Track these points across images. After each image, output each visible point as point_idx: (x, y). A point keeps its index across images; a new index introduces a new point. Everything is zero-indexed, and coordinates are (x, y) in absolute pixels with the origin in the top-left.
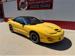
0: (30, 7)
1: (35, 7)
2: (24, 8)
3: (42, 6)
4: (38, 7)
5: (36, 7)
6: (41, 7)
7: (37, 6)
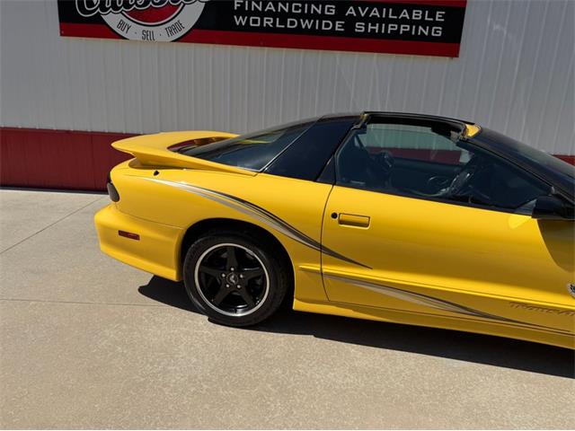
0: (241, 13)
1: (291, 24)
2: (150, 16)
3: (374, 20)
4: (326, 26)
5: (306, 24)
6: (360, 27)
7: (315, 16)
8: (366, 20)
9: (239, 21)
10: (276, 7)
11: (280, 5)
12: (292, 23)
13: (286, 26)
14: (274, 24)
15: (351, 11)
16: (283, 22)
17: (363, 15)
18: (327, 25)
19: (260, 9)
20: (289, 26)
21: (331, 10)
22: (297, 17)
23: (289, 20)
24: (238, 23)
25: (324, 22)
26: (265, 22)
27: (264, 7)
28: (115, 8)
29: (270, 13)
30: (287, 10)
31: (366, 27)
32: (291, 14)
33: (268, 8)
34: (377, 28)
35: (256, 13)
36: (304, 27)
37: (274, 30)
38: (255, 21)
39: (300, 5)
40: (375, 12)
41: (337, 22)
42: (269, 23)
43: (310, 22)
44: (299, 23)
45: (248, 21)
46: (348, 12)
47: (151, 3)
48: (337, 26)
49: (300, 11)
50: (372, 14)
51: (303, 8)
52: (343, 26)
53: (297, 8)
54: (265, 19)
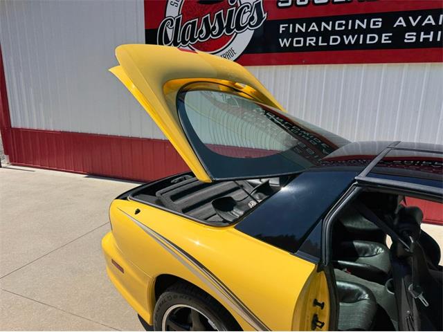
0: (287, 34)
3: (428, 29)
5: (350, 40)
6: (410, 37)
7: (359, 31)
8: (418, 29)
9: (284, 43)
10: (319, 27)
11: (323, 24)
12: (335, 40)
13: (328, 42)
14: (317, 42)
15: (401, 22)
16: (326, 40)
17: (414, 24)
18: (372, 39)
19: (303, 30)
20: (331, 43)
21: (378, 23)
22: (340, 33)
23: (332, 37)
24: (282, 45)
25: (369, 36)
26: (308, 42)
27: (307, 28)
28: (184, 42)
29: (313, 33)
30: (330, 28)
31: (418, 37)
32: (334, 32)
33: (311, 28)
34: (431, 37)
35: (300, 34)
36: (347, 42)
37: (317, 47)
38: (298, 42)
39: (344, 22)
40: (430, 20)
41: (384, 35)
42: (312, 42)
43: (353, 38)
44: (342, 40)
45: (292, 42)
46: (397, 23)
47: (210, 36)
48: (383, 38)
49: (344, 27)
50: (426, 22)
51: (347, 25)
52: (390, 38)
53: (340, 25)
54: (308, 38)
